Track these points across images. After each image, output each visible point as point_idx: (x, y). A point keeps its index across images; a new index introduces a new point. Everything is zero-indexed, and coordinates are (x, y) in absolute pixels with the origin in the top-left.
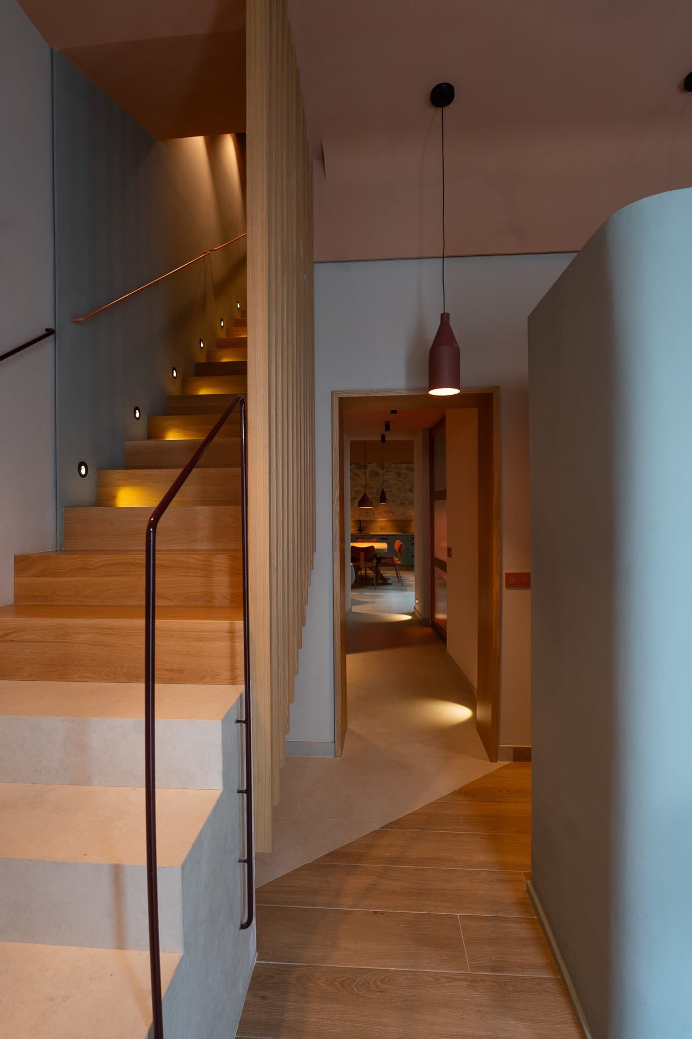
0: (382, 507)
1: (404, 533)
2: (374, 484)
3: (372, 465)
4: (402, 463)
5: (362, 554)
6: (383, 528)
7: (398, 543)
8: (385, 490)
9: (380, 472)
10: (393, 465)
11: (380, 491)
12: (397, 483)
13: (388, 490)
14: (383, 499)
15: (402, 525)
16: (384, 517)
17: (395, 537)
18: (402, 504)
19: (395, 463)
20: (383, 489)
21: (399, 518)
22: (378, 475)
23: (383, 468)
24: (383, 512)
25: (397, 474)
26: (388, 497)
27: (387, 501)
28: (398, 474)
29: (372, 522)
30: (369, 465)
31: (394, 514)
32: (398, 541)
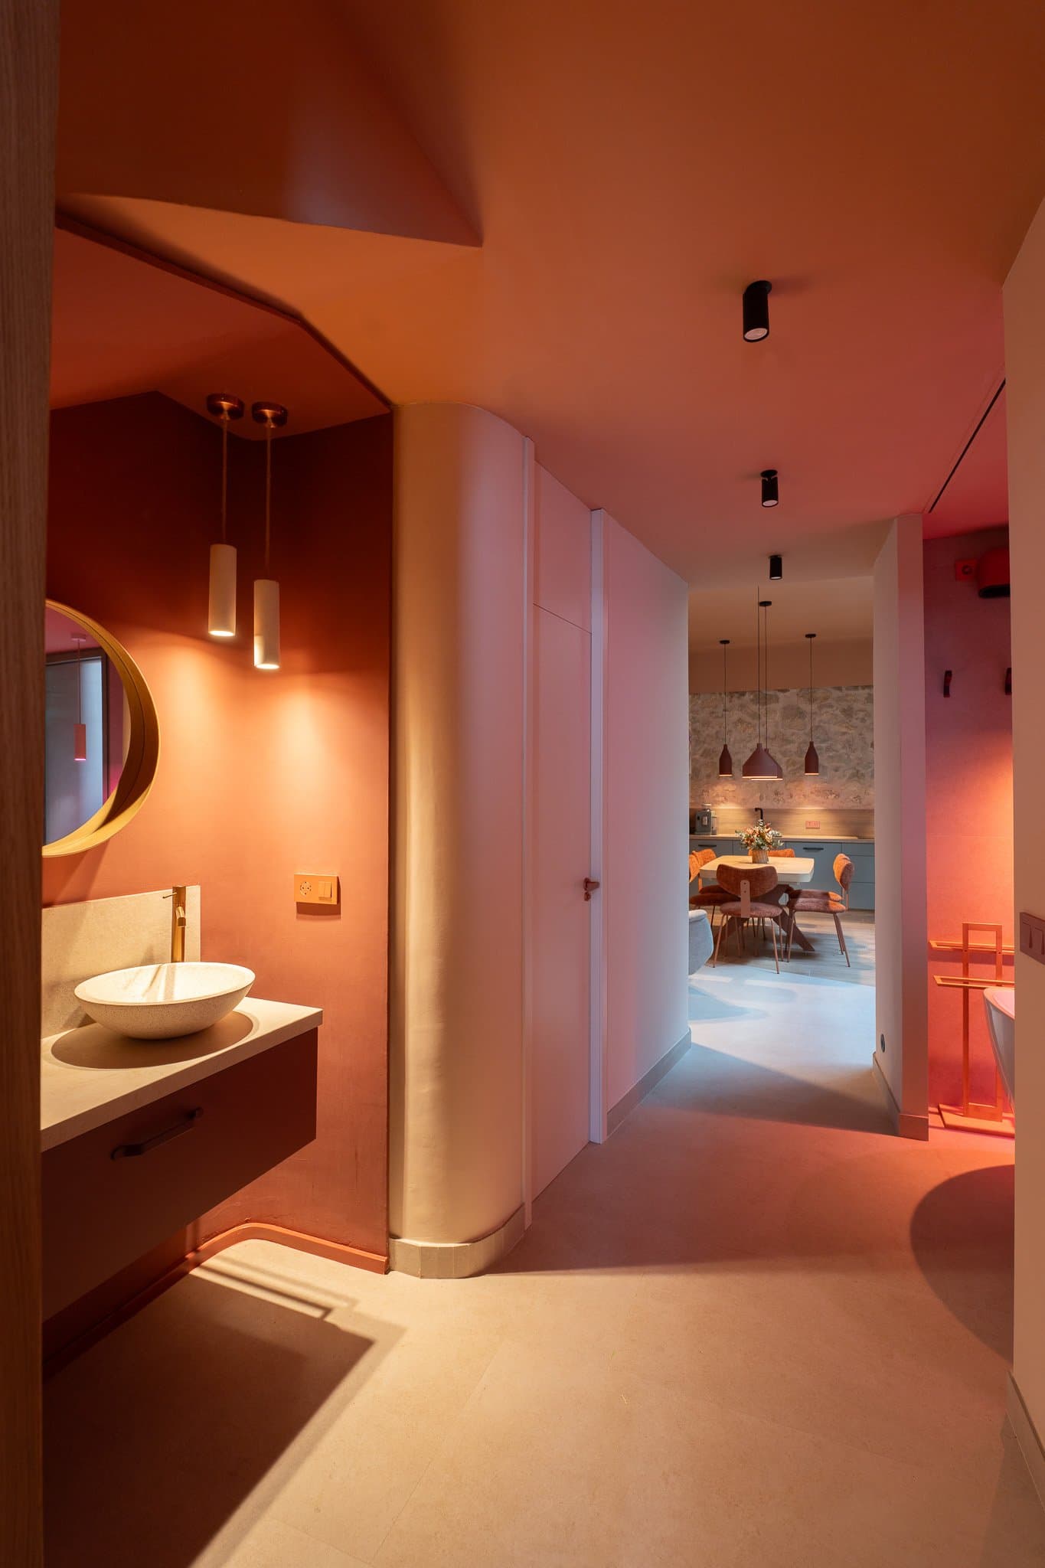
0: (810, 782)
1: (860, 838)
2: (793, 734)
3: (787, 694)
4: (856, 688)
5: (745, 886)
6: (811, 826)
7: (841, 861)
8: (815, 745)
9: (805, 707)
10: (836, 693)
11: (806, 749)
12: (844, 730)
13: (824, 745)
14: (811, 763)
15: (857, 822)
16: (815, 803)
17: (839, 846)
18: (857, 775)
19: (839, 689)
20: (812, 743)
21: (850, 805)
22: (801, 714)
23: (811, 701)
24: (812, 793)
25: (844, 711)
26: (822, 760)
27: (820, 769)
28: (848, 712)
29: (786, 812)
30: (781, 695)
31: (838, 795)
32: (842, 856)
